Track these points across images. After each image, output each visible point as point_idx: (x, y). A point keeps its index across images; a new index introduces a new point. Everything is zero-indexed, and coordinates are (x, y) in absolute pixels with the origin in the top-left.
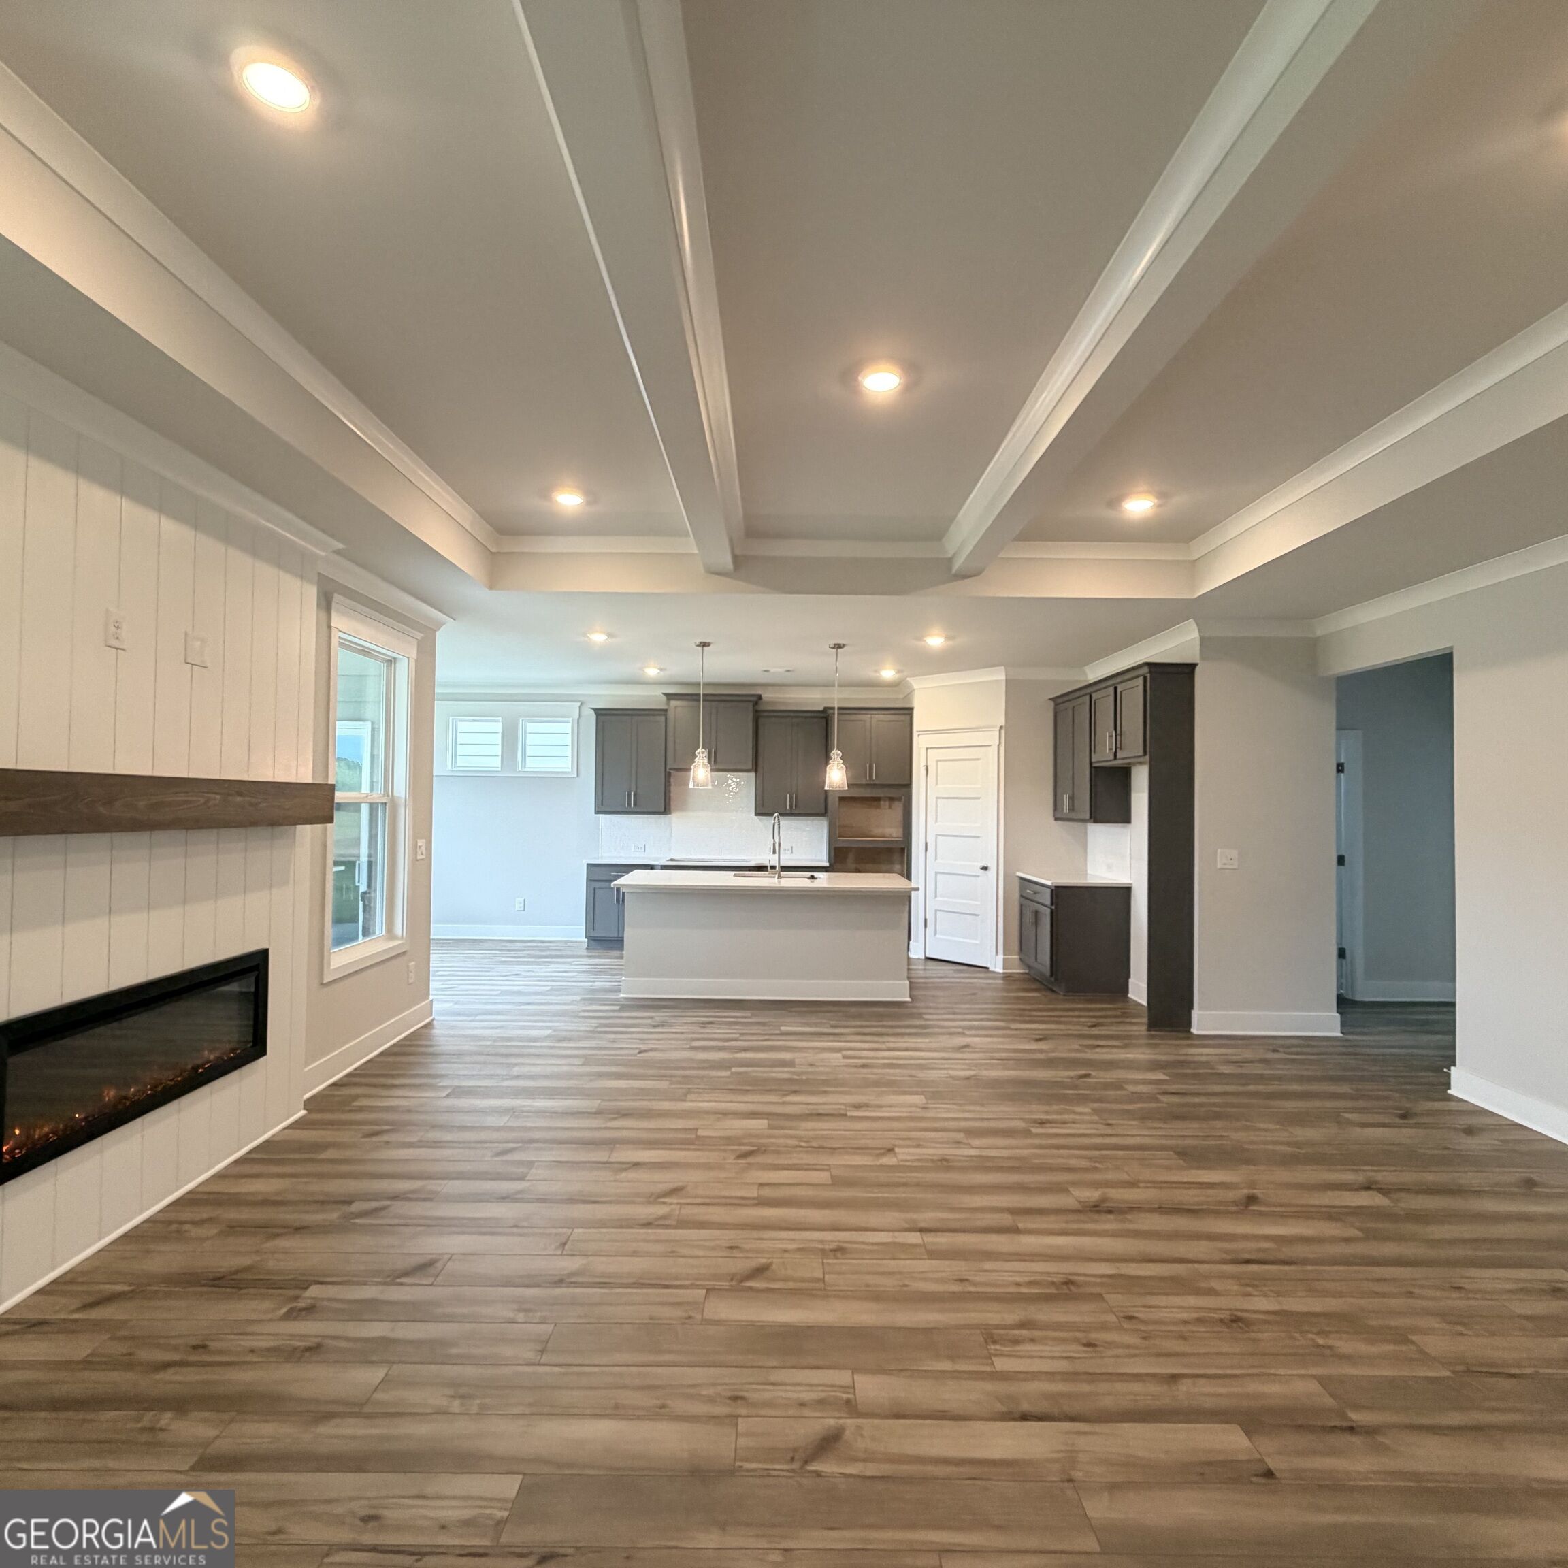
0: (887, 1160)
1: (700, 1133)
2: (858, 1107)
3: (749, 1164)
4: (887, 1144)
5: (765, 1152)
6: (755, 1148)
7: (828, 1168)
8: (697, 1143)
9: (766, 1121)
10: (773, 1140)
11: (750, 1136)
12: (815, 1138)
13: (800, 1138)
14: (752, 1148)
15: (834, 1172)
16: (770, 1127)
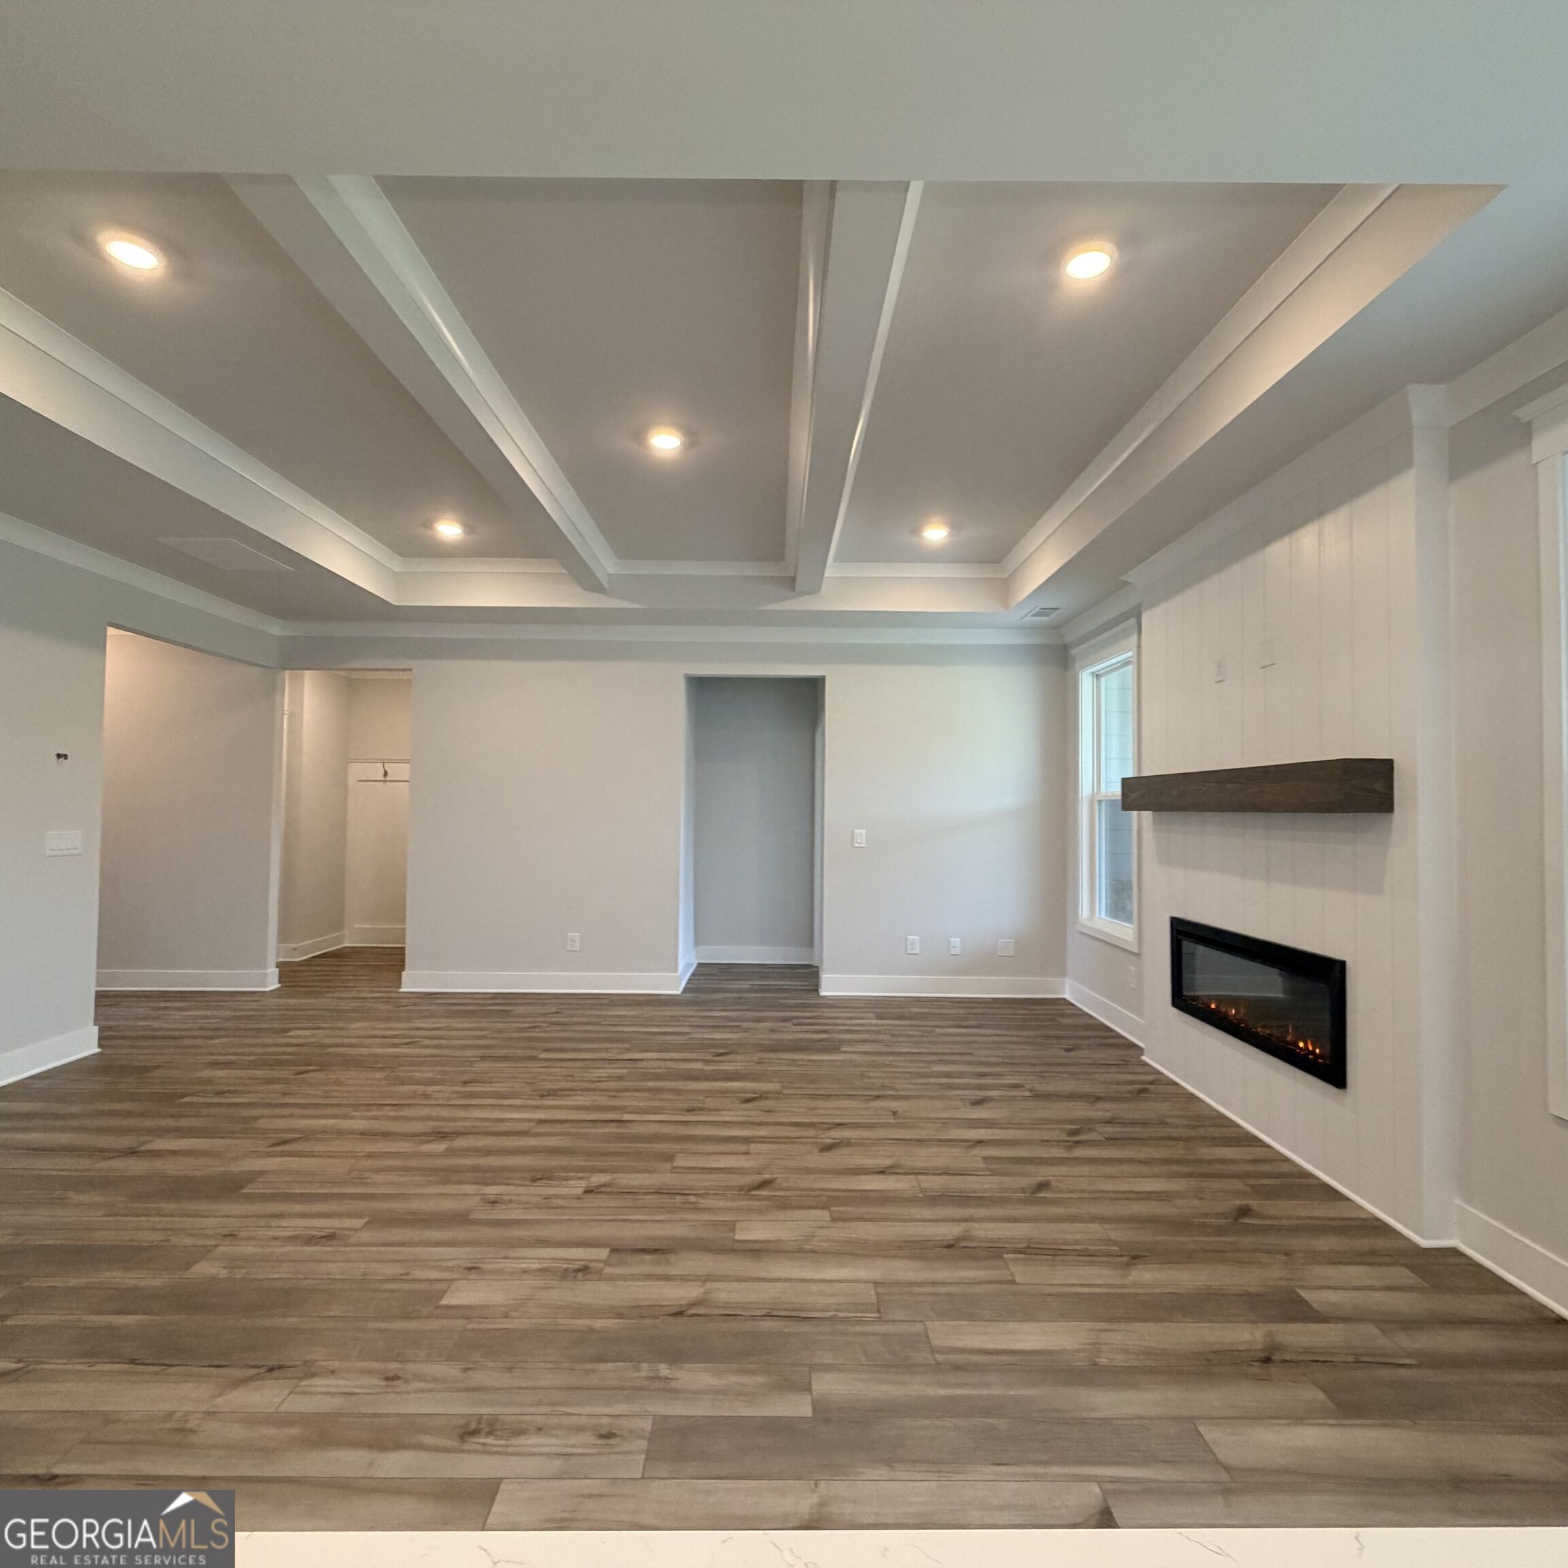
0: (597, 1179)
1: (824, 1215)
2: (585, 1270)
3: (759, 1174)
4: (592, 1201)
5: (741, 1188)
6: (753, 1193)
7: (674, 1170)
8: (825, 1199)
9: (737, 1237)
10: (730, 1204)
11: (760, 1211)
12: (673, 1209)
13: (697, 1209)
14: (756, 1193)
15: (668, 1166)
16: (731, 1226)
